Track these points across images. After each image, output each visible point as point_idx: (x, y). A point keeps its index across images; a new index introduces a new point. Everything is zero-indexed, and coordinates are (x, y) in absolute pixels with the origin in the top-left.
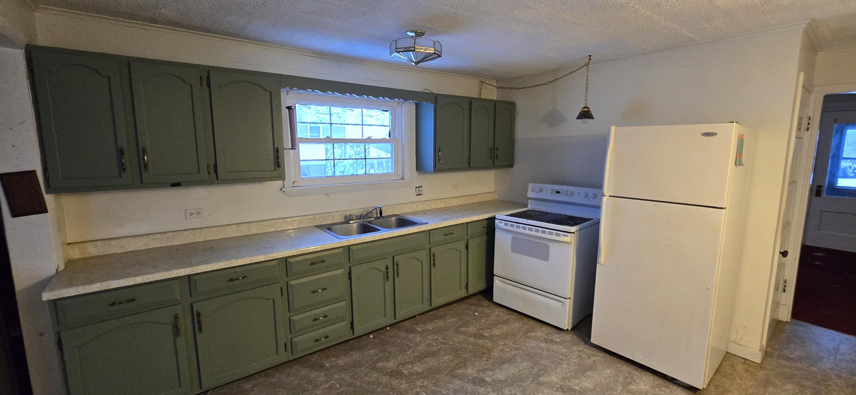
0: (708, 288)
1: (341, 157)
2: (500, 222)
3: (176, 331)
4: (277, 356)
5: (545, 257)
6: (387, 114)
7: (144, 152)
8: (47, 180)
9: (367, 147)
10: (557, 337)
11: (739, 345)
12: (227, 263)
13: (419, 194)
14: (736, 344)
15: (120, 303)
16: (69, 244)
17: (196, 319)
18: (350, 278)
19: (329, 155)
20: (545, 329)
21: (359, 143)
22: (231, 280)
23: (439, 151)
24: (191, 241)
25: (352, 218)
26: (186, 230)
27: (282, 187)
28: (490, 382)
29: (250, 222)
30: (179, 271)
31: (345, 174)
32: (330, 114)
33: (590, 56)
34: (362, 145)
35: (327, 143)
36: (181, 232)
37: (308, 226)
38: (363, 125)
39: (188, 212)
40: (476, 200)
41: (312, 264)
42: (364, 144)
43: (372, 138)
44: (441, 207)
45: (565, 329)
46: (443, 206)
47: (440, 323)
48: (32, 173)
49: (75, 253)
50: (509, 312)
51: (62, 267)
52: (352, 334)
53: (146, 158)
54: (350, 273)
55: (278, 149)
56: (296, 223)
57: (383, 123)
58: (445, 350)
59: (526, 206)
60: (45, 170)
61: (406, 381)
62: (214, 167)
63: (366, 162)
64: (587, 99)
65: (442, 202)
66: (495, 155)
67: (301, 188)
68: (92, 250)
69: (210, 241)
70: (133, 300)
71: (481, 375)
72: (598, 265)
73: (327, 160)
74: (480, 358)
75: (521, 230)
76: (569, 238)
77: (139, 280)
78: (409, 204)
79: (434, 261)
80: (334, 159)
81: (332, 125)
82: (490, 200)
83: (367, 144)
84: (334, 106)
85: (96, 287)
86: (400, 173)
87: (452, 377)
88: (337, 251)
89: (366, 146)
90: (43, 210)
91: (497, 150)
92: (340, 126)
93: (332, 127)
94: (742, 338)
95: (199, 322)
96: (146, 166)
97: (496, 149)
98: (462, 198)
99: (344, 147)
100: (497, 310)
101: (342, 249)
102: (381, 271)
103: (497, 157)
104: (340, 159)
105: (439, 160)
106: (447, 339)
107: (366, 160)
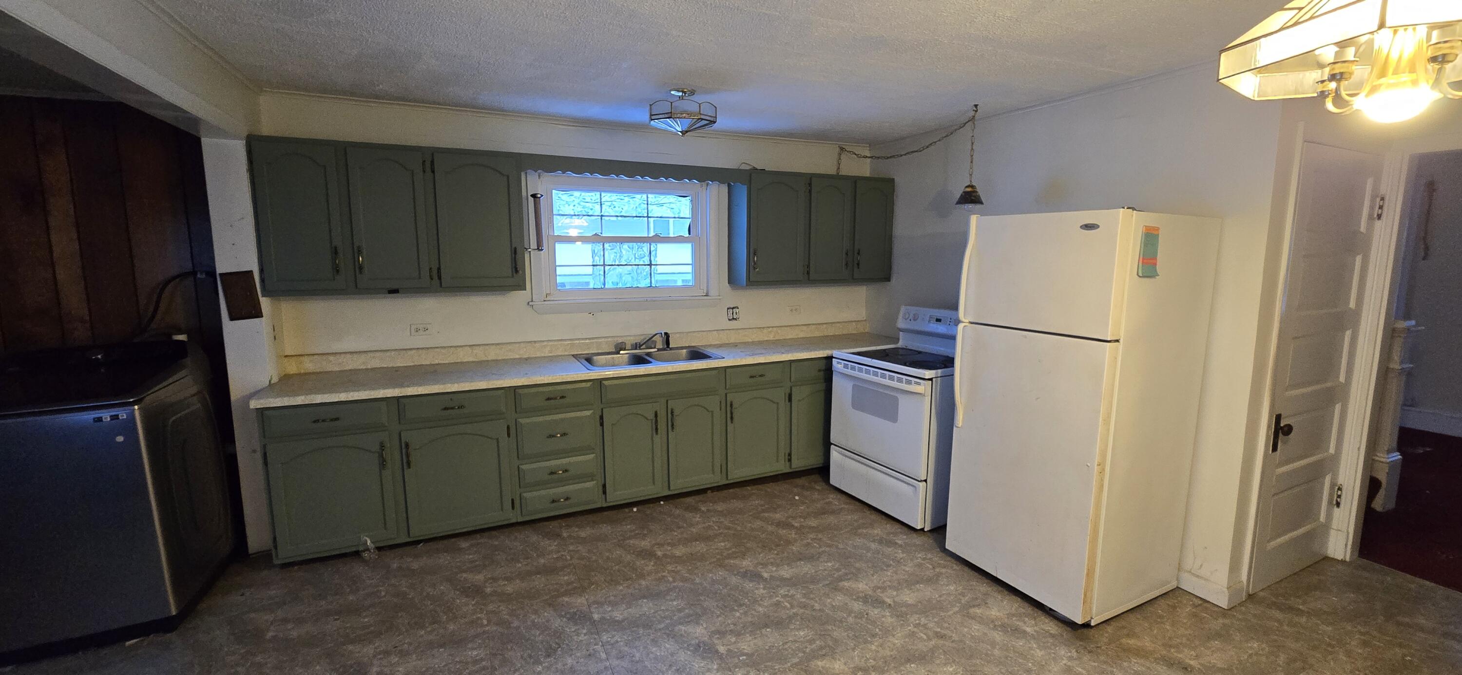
0: (1087, 465)
1: (615, 262)
2: (838, 363)
3: (383, 463)
4: (501, 512)
5: (892, 416)
6: (686, 202)
7: (360, 252)
8: (262, 281)
9: (652, 249)
10: (902, 539)
11: (1198, 576)
12: (442, 386)
13: (733, 319)
14: (1193, 574)
15: (324, 421)
16: (286, 356)
17: (404, 451)
18: (602, 424)
19: (597, 258)
20: (889, 527)
21: (641, 242)
22: (446, 409)
23: (755, 254)
24: (416, 363)
25: (624, 347)
26: (411, 349)
27: (530, 300)
28: (766, 579)
29: (488, 345)
30: (386, 391)
31: (620, 285)
32: (601, 202)
33: (976, 106)
34: (646, 247)
35: (594, 243)
36: (404, 352)
37: (563, 354)
38: (648, 217)
39: (413, 327)
40: (831, 332)
41: (548, 399)
42: (648, 244)
43: (661, 236)
44: (769, 339)
45: (916, 528)
46: (771, 337)
47: (737, 504)
48: (250, 273)
49: (292, 368)
50: (848, 500)
51: (275, 380)
52: (604, 501)
53: (361, 259)
54: (601, 418)
55: (515, 249)
56: (548, 348)
57: (679, 213)
58: (725, 536)
59: (897, 340)
60: (262, 271)
61: (655, 563)
62: (438, 272)
63: (651, 270)
64: (972, 173)
65: (770, 332)
66: (856, 262)
67: (556, 302)
68: (309, 366)
69: (439, 364)
70: (337, 419)
71: (759, 568)
72: (955, 429)
73: (593, 265)
74: (770, 549)
75: (864, 376)
76: (923, 388)
77: (343, 397)
78: (716, 332)
79: (732, 413)
80: (604, 265)
81: (603, 218)
82: (855, 332)
83: (653, 245)
84: (605, 191)
85: (300, 400)
86: (704, 286)
87: (718, 567)
88: (584, 385)
89: (652, 246)
90: (259, 314)
91: (858, 253)
92: (615, 219)
93: (603, 220)
94: (1201, 566)
95: (408, 456)
96: (361, 268)
97: (856, 252)
98: (805, 328)
99: (618, 247)
100: (832, 496)
101: (591, 383)
102: (647, 419)
103: (858, 264)
104: (612, 265)
105: (755, 268)
106: (737, 524)
107: (651, 267)
